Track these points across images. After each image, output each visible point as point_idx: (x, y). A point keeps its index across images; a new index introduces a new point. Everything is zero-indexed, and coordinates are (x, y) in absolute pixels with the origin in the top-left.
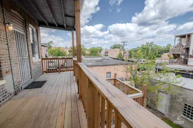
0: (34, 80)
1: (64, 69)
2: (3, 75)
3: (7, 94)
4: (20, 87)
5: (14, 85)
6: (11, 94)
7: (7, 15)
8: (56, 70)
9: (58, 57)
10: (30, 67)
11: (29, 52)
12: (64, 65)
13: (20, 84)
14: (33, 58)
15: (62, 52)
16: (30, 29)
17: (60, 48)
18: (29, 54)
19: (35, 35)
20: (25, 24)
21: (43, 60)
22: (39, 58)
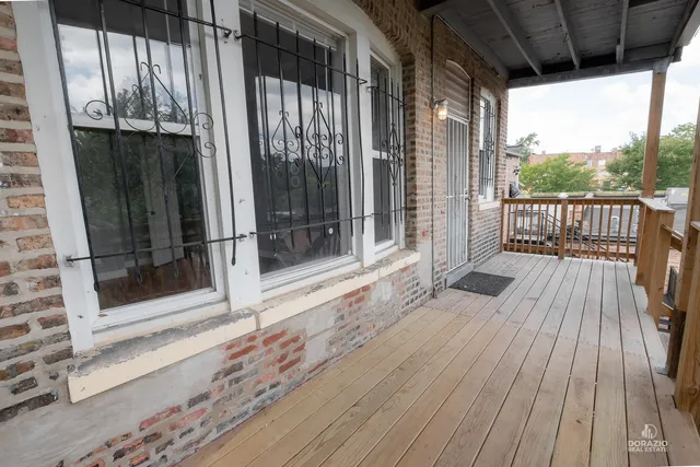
0: (475, 267)
1: (575, 246)
2: (417, 240)
3: (418, 288)
4: (442, 280)
5: (433, 269)
6: (425, 292)
7: (438, 79)
8: (541, 243)
9: (555, 194)
10: (470, 226)
11: (471, 177)
12: (580, 228)
13: (444, 270)
14: (481, 197)
15: (575, 174)
16: (482, 103)
17: (565, 156)
18: (471, 186)
19: (493, 121)
20: (472, 91)
21: (507, 206)
22: (496, 197)
